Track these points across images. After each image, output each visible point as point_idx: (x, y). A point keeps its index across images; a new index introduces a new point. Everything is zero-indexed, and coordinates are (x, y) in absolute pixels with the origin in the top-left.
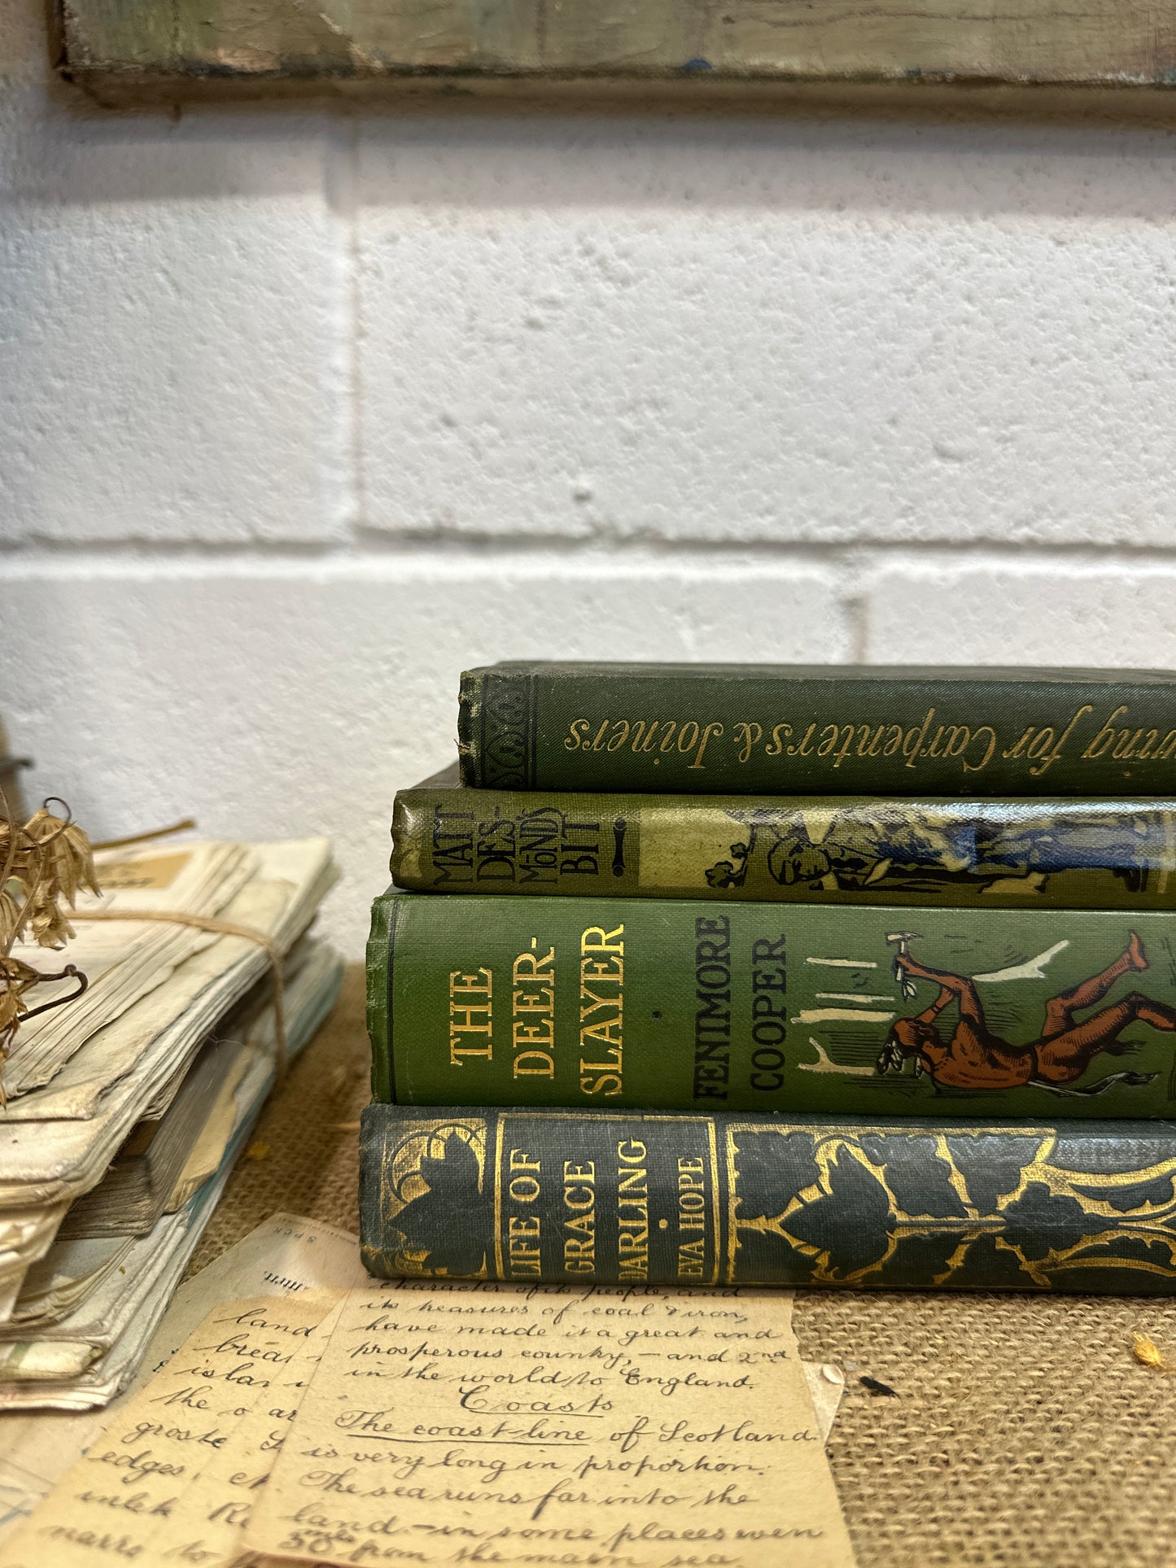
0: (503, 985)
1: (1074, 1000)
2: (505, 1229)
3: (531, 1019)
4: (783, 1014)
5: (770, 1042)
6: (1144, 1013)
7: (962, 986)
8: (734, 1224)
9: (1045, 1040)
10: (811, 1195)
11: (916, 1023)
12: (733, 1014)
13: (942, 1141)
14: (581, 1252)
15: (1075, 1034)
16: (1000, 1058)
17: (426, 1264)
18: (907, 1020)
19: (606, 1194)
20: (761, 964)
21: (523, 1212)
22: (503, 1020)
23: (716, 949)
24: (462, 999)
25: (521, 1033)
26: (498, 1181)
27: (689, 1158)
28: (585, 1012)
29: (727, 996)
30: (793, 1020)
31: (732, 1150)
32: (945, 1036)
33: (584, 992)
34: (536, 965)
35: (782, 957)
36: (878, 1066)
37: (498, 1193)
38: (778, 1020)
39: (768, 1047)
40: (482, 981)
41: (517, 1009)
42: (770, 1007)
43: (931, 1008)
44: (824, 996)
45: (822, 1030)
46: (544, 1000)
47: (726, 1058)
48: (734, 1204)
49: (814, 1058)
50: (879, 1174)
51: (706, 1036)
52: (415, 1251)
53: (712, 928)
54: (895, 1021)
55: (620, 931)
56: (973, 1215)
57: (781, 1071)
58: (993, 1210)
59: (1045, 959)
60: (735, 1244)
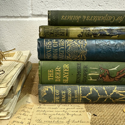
0: (54, 71)
1: (120, 72)
2: (55, 98)
3: (58, 75)
4: (87, 74)
8: (81, 97)
9: (116, 76)
10: (89, 94)
12: (81, 74)
13: (104, 87)
15: (120, 76)
16: (111, 78)
17: (46, 102)
18: (101, 74)
19: (67, 94)
20: (85, 69)
21: (57, 96)
22: (54, 75)
23: (79, 67)
24: (50, 73)
25: (56, 77)
26: (54, 93)
27: (76, 90)
28: (64, 74)
29: (80, 72)
32: (105, 76)
33: (64, 72)
34: (58, 69)
35: (87, 68)
36: (97, 79)
37: (54, 94)
39: (85, 78)
40: (52, 71)
41: (56, 74)
42: (85, 73)
43: (104, 73)
44: (92, 72)
45: (91, 76)
46: (59, 73)
47: (80, 79)
48: (81, 95)
49: (90, 79)
50: (97, 91)
51: (78, 77)
52: (45, 100)
53: (79, 64)
54: (99, 75)
55: (68, 65)
56: (108, 96)
57: (86, 80)
58: (110, 95)
59: (117, 67)
60: (81, 99)
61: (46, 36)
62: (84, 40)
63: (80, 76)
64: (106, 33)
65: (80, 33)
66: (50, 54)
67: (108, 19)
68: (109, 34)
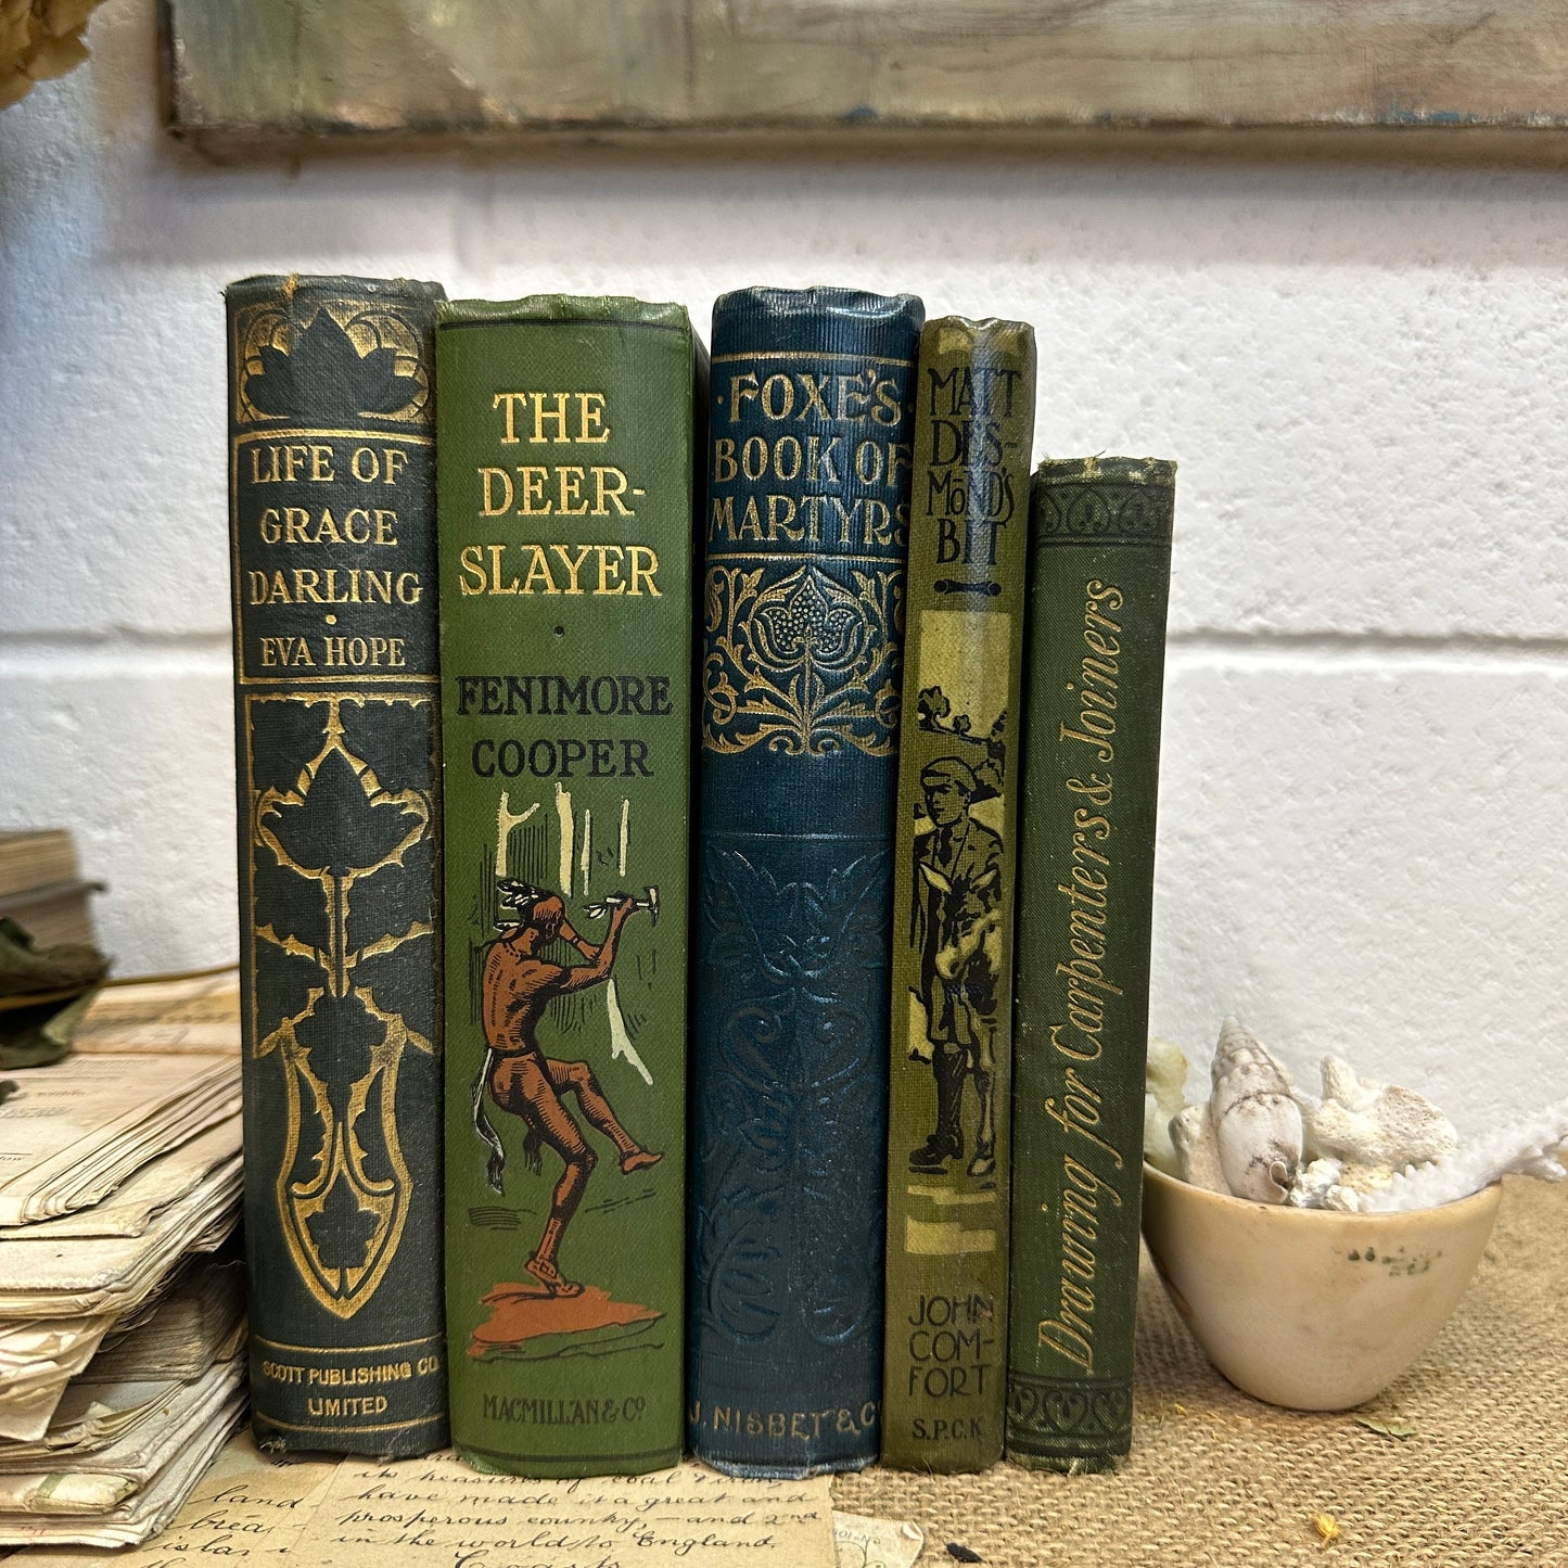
0: (589, 456)
1: (588, 1093)
2: (319, 442)
3: (551, 488)
4: (565, 773)
5: (532, 759)
6: (573, 1171)
7: (602, 968)
8: (334, 699)
9: (541, 1063)
11: (560, 919)
12: (564, 717)
14: (293, 527)
15: (548, 1095)
18: (562, 910)
19: (362, 557)
20: (620, 750)
21: (339, 463)
22: (550, 455)
23: (635, 699)
25: (536, 477)
26: (373, 435)
27: (405, 651)
28: (561, 551)
29: (583, 711)
30: (559, 786)
31: (414, 701)
32: (545, 951)
33: (585, 550)
34: (613, 494)
35: (629, 773)
36: (509, 880)
37: (360, 435)
38: (559, 767)
39: (527, 758)
41: (563, 472)
42: (572, 759)
43: (577, 936)
44: (587, 818)
45: (549, 816)
47: (511, 711)
48: (356, 698)
49: (515, 809)
51: (537, 686)
53: (658, 695)
54: (560, 896)
55: (654, 592)
57: (498, 772)
59: (633, 1058)
60: (308, 700)
61: (942, 385)
63: (545, 710)
64: (955, 944)
65: (956, 711)
66: (788, 405)
68: (944, 969)
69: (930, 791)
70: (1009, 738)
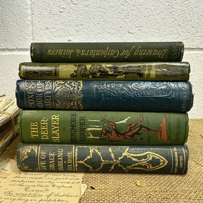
1: (131, 126)
2: (40, 163)
3: (44, 130)
4: (84, 129)
6: (143, 128)
7: (113, 124)
8: (76, 162)
9: (127, 133)
10: (89, 157)
11: (106, 130)
12: (76, 129)
13: (110, 148)
14: (52, 166)
15: (132, 132)
16: (119, 135)
17: (28, 168)
18: (104, 130)
19: (56, 157)
20: (81, 121)
21: (43, 160)
22: (39, 130)
23: (74, 119)
24: (32, 127)
25: (42, 132)
26: (39, 155)
27: (70, 152)
28: (53, 129)
29: (75, 126)
30: (86, 130)
31: (77, 150)
32: (110, 132)
33: (52, 126)
34: (44, 122)
35: (84, 120)
36: (100, 137)
37: (39, 157)
39: (82, 134)
40: (36, 124)
41: (42, 129)
42: (82, 128)
43: (108, 127)
44: (91, 126)
45: (91, 131)
46: (46, 127)
47: (76, 136)
48: (76, 159)
49: (90, 136)
50: (100, 154)
51: (72, 133)
52: (26, 166)
53: (73, 115)
54: (102, 130)
55: (58, 116)
56: (115, 160)
57: (85, 138)
58: (118, 160)
59: (126, 120)
60: (76, 165)
62: (79, 81)
64: (108, 71)
65: (73, 72)
66: (32, 100)
67: (110, 53)
68: (112, 73)
69: (85, 76)
70: (77, 64)
